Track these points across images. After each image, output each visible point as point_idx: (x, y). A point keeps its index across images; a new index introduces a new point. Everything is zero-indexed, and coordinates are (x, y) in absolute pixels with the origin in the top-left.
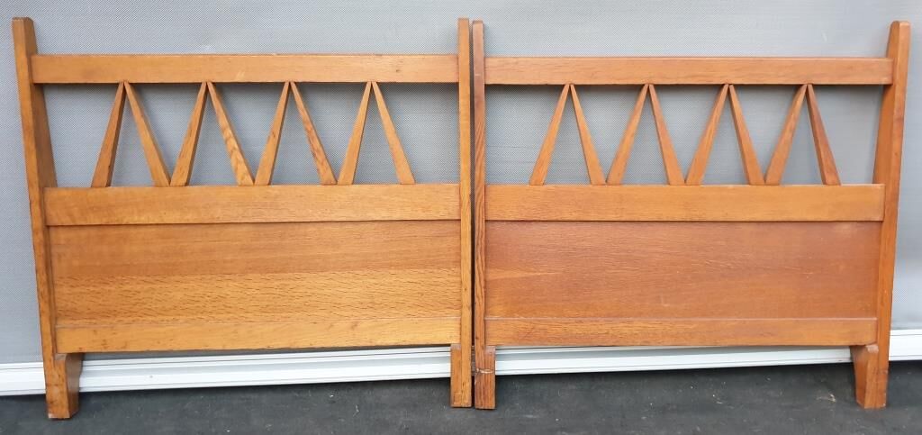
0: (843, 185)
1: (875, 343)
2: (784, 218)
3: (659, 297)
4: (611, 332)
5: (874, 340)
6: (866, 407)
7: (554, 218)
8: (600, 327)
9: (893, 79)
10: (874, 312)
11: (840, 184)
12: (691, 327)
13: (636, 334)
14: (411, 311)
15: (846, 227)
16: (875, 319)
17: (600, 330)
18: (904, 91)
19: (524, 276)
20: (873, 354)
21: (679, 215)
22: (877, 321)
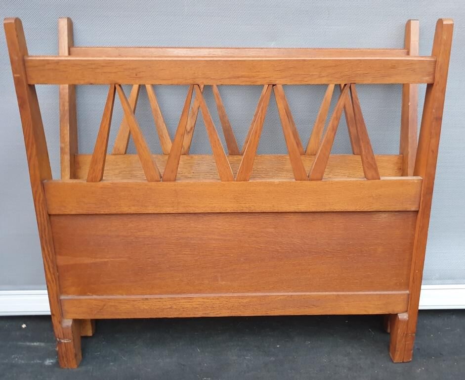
0: (382, 178)
1: (407, 311)
2: (327, 209)
3: (216, 276)
5: (406, 310)
6: (395, 362)
7: (114, 212)
9: (434, 79)
10: (407, 286)
11: (379, 179)
13: (197, 308)
15: (384, 215)
18: (443, 91)
20: (403, 321)
21: (230, 207)
22: (408, 296)
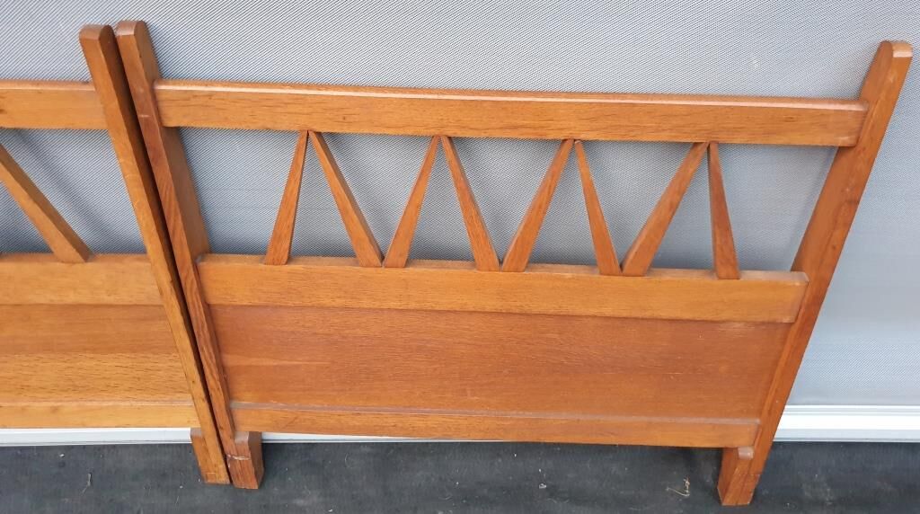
1: (752, 446)
3: (464, 390)
4: (400, 425)
5: (751, 443)
6: (724, 504)
8: (385, 420)
9: (858, 140)
10: (758, 415)
12: (508, 423)
14: (127, 394)
16: (758, 421)
17: (386, 423)
18: (870, 162)
19: (275, 364)
20: (745, 459)
21: (491, 304)
22: (759, 426)
